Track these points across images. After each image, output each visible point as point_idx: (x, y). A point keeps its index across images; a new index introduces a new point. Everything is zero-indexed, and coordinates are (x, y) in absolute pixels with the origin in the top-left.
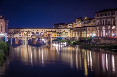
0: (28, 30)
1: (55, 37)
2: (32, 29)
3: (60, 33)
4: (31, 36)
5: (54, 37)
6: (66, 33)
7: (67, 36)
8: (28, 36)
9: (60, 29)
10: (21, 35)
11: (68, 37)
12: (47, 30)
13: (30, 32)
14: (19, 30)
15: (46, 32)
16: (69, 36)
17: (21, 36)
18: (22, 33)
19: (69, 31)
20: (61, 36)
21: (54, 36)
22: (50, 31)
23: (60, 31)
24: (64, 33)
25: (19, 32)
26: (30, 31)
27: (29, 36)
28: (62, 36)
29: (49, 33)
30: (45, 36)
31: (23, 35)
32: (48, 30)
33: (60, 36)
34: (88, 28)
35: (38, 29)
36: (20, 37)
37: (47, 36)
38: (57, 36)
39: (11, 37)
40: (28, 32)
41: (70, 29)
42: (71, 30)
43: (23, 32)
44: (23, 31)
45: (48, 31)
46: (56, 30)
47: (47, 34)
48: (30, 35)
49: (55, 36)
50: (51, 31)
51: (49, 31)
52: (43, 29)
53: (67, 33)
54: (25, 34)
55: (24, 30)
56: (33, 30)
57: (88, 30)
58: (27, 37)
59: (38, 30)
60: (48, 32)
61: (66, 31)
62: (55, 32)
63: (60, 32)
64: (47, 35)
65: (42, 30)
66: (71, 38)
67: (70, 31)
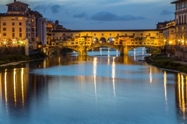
0: (86, 35)
1: (133, 45)
2: (94, 33)
3: (141, 39)
4: (90, 44)
5: (130, 46)
6: (151, 38)
7: (152, 44)
8: (86, 45)
9: (141, 32)
10: (75, 42)
11: (155, 46)
12: (118, 35)
13: (89, 37)
14: (72, 35)
15: (117, 37)
16: (158, 44)
17: (75, 44)
18: (76, 39)
19: (157, 34)
20: (143, 43)
21: (131, 44)
22: (125, 35)
23: (142, 34)
24: (148, 38)
25: (71, 38)
27: (88, 45)
28: (145, 44)
29: (122, 38)
30: (115, 44)
31: (77, 43)
33: (141, 43)
34: (170, 30)
36: (72, 45)
37: (119, 44)
38: (136, 43)
39: (57, 46)
40: (85, 37)
41: (158, 32)
42: (161, 34)
43: (77, 37)
44: (78, 35)
45: (120, 35)
46: (134, 34)
47: (119, 40)
48: (89, 43)
51: (122, 36)
52: (112, 33)
53: (154, 38)
54: (81, 40)
55: (80, 35)
56: (95, 35)
57: (170, 33)
58: (84, 45)
59: (103, 35)
61: (151, 36)
62: (132, 37)
63: (140, 37)
64: (119, 42)
65: (111, 35)
66: (160, 47)
67: (158, 36)
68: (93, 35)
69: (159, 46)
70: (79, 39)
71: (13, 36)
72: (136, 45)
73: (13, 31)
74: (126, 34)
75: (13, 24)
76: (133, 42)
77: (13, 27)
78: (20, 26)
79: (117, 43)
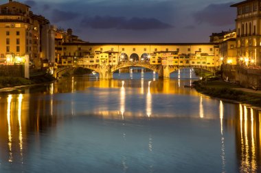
0: (110, 50)
1: (177, 64)
2: (121, 47)
3: (188, 56)
4: (116, 63)
5: (173, 66)
6: (202, 55)
7: (204, 63)
8: (111, 64)
9: (189, 47)
10: (94, 59)
11: (208, 66)
12: (156, 50)
13: (115, 53)
14: (91, 49)
15: (155, 53)
16: (211, 64)
17: (95, 63)
18: (96, 56)
19: (211, 50)
20: (191, 62)
21: (173, 63)
22: (165, 50)
23: (189, 50)
24: (198, 55)
25: (89, 53)
26: (114, 51)
27: (114, 64)
28: (193, 63)
29: (161, 55)
30: (151, 63)
31: (98, 61)
32: (160, 48)
33: (187, 62)
35: (134, 47)
36: (91, 64)
37: (157, 63)
38: (181, 62)
39: (70, 64)
40: (110, 53)
41: (212, 47)
42: (216, 49)
43: (98, 53)
44: (99, 50)
45: (158, 50)
46: (178, 49)
47: (157, 57)
48: (114, 61)
49: (176, 62)
50: (167, 52)
51: (162, 52)
52: (147, 47)
53: (206, 54)
54: (104, 57)
55: (101, 49)
56: (123, 49)
58: (107, 64)
59: (134, 49)
60: (159, 53)
61: (203, 52)
62: (175, 53)
63: (187, 53)
64: (157, 61)
65: (145, 50)
66: (214, 68)
67: (213, 52)
68: (120, 50)
69: (213, 66)
70: (101, 55)
71: (8, 50)
72: (181, 64)
73: (8, 43)
74: (167, 49)
75: (8, 34)
76: (177, 60)
77: (8, 37)
78: (18, 37)
79: (154, 62)
